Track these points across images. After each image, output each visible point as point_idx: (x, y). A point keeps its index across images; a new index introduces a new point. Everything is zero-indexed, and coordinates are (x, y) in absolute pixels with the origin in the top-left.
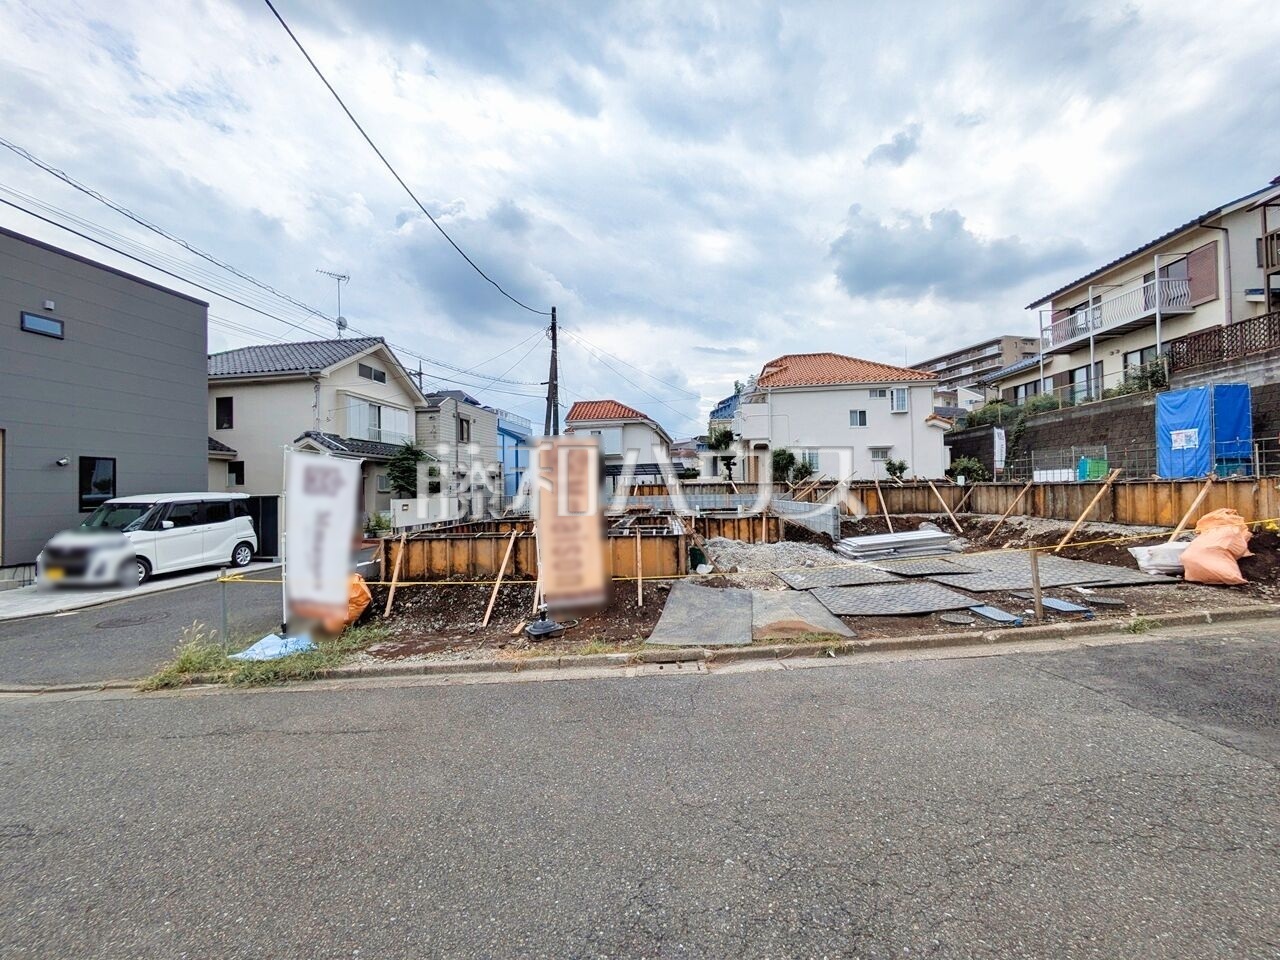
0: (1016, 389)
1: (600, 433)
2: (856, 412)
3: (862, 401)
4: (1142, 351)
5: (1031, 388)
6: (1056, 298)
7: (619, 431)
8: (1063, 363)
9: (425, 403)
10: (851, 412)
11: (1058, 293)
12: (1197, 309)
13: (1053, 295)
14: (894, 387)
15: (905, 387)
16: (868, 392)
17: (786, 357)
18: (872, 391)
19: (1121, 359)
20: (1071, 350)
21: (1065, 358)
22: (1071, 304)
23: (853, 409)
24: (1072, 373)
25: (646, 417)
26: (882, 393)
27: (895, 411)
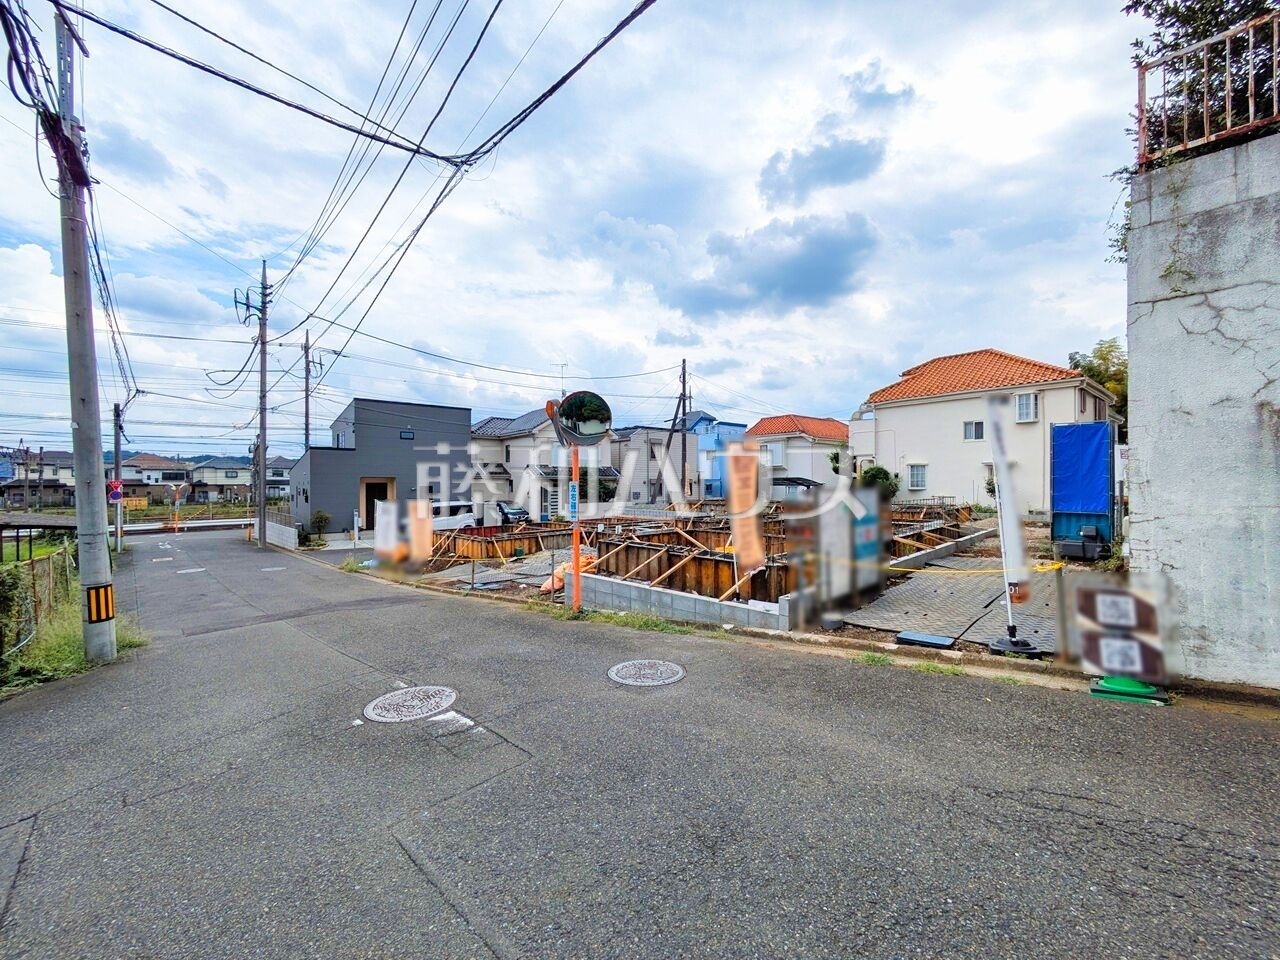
2: (971, 423)
3: (978, 410)
7: (781, 445)
9: (616, 437)
10: (966, 424)
15: (1031, 391)
16: (988, 400)
23: (968, 420)
27: (1020, 421)
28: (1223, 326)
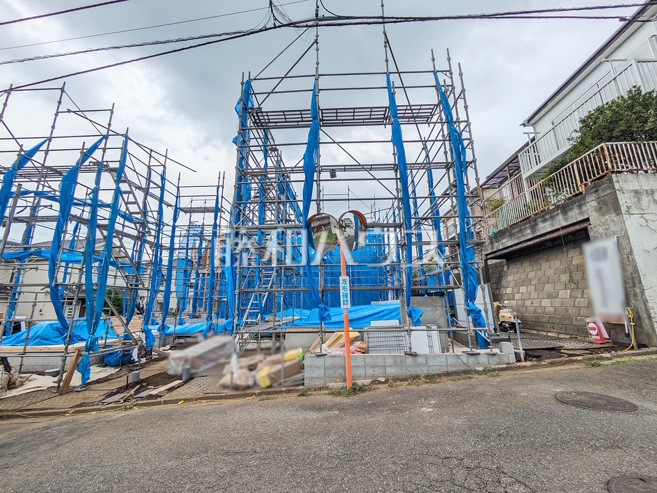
28: (649, 225)
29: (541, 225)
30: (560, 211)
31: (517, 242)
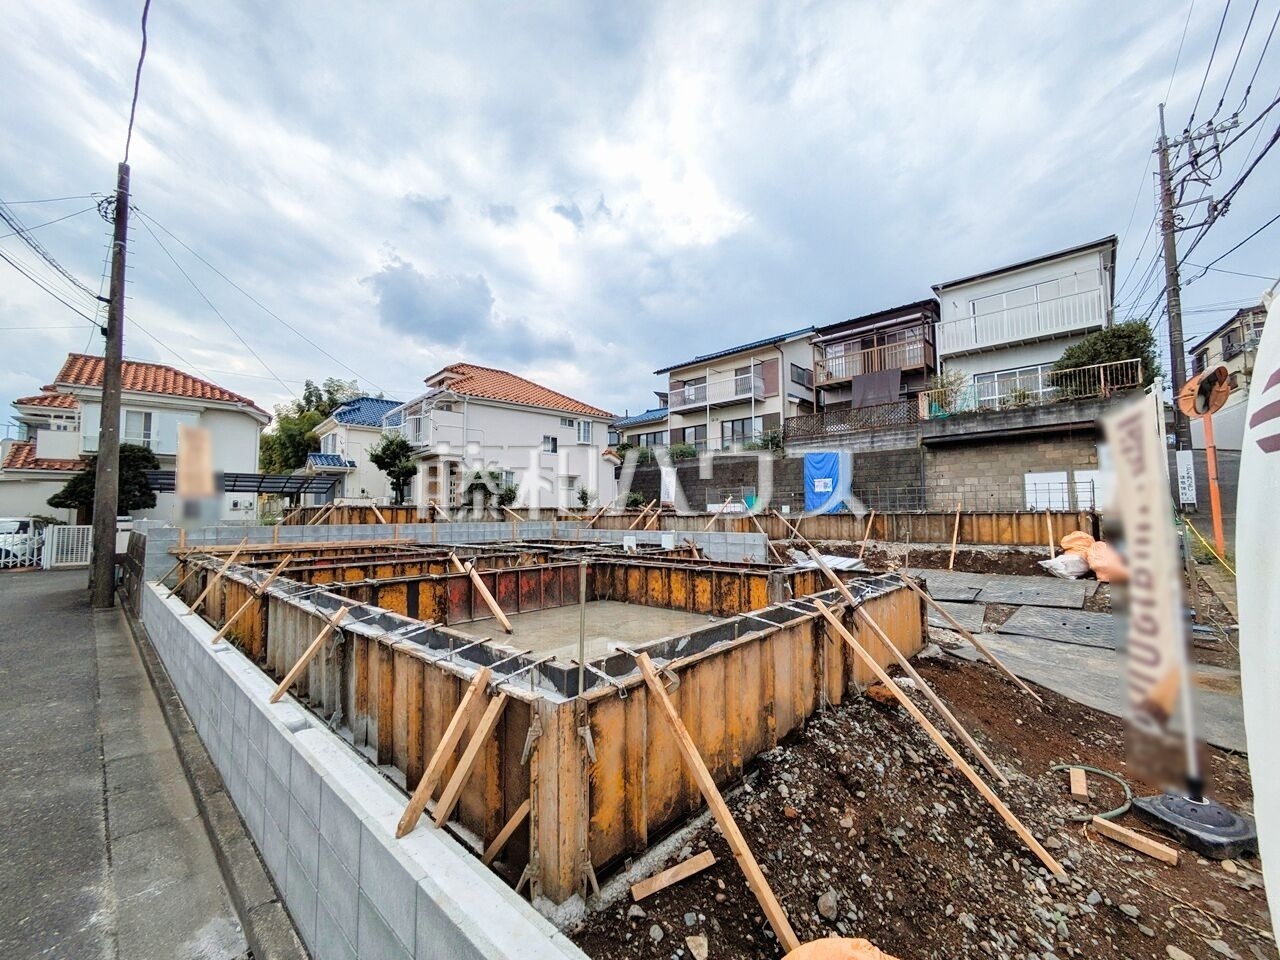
0: (639, 436)
1: (148, 416)
2: (549, 438)
3: (554, 427)
4: (733, 421)
5: (651, 438)
6: (674, 371)
7: (196, 416)
8: (677, 422)
10: (546, 437)
11: (675, 368)
12: (767, 400)
13: (671, 369)
14: (582, 419)
15: (590, 420)
16: (559, 419)
17: (463, 365)
18: (564, 419)
19: (720, 425)
20: (683, 413)
21: (679, 417)
22: (685, 378)
23: (548, 434)
24: (684, 429)
25: (251, 404)
26: (571, 423)
27: (582, 442)
29: (1041, 417)
30: (1073, 407)
31: (994, 429)
